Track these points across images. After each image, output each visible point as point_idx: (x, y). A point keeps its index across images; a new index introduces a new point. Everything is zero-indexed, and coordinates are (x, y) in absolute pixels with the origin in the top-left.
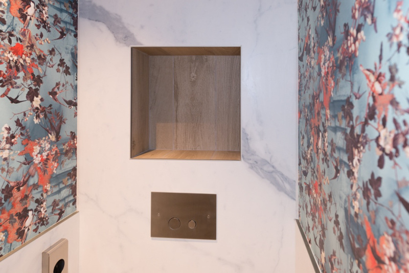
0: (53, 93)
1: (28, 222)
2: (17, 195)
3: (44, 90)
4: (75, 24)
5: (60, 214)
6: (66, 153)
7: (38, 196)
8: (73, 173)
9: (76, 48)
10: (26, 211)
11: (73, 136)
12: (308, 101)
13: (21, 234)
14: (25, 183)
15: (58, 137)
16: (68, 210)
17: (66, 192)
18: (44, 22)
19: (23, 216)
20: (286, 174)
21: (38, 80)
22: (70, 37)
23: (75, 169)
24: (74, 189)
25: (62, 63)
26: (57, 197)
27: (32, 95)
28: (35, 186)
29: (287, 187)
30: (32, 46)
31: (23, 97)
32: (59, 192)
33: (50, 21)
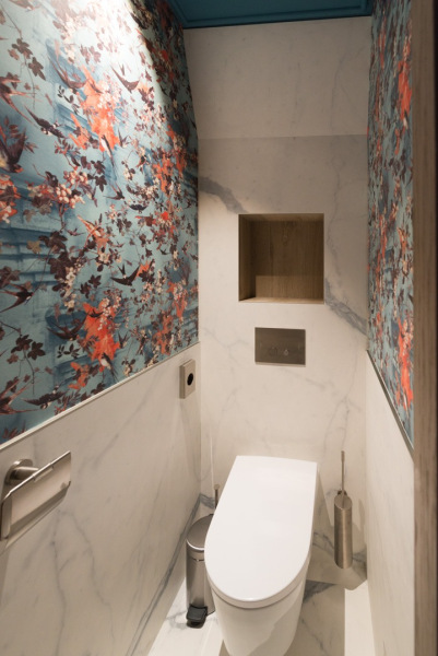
0: (184, 249)
1: (172, 342)
2: (166, 321)
3: (179, 245)
4: (197, 196)
5: (189, 341)
6: (192, 296)
7: (176, 324)
8: (196, 312)
9: (197, 214)
10: (170, 333)
11: (196, 283)
12: (374, 255)
13: (168, 349)
14: (170, 313)
15: (187, 282)
16: (194, 339)
17: (192, 325)
18: (178, 195)
19: (169, 337)
20: (359, 314)
21: (176, 239)
22: (193, 206)
23: (197, 309)
24: (196, 323)
25: (189, 227)
26: (187, 328)
27: (173, 249)
28: (175, 317)
29: (360, 324)
30: (172, 214)
31: (168, 251)
32: (188, 324)
33: (182, 194)
